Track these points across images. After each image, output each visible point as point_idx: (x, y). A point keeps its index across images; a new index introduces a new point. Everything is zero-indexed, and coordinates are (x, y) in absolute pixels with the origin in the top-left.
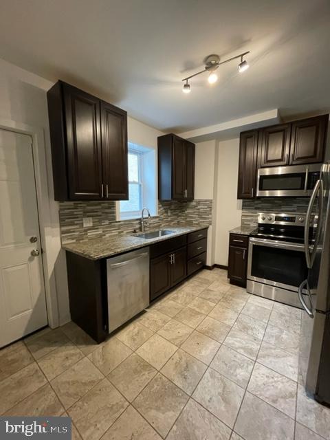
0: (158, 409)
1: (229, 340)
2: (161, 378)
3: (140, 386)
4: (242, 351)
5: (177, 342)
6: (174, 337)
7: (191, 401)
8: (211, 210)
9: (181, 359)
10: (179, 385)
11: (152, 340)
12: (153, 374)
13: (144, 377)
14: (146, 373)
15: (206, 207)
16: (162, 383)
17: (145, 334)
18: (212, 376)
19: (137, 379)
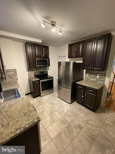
0: (73, 133)
1: (56, 109)
2: (64, 130)
3: (66, 138)
4: (60, 108)
5: (52, 121)
6: (50, 122)
7: (71, 123)
8: (16, 74)
9: (59, 122)
10: (67, 125)
11: (48, 131)
12: (63, 133)
13: (63, 136)
14: (62, 135)
15: (13, 72)
16: (66, 130)
17: (44, 134)
18: (65, 116)
19: (64, 139)
